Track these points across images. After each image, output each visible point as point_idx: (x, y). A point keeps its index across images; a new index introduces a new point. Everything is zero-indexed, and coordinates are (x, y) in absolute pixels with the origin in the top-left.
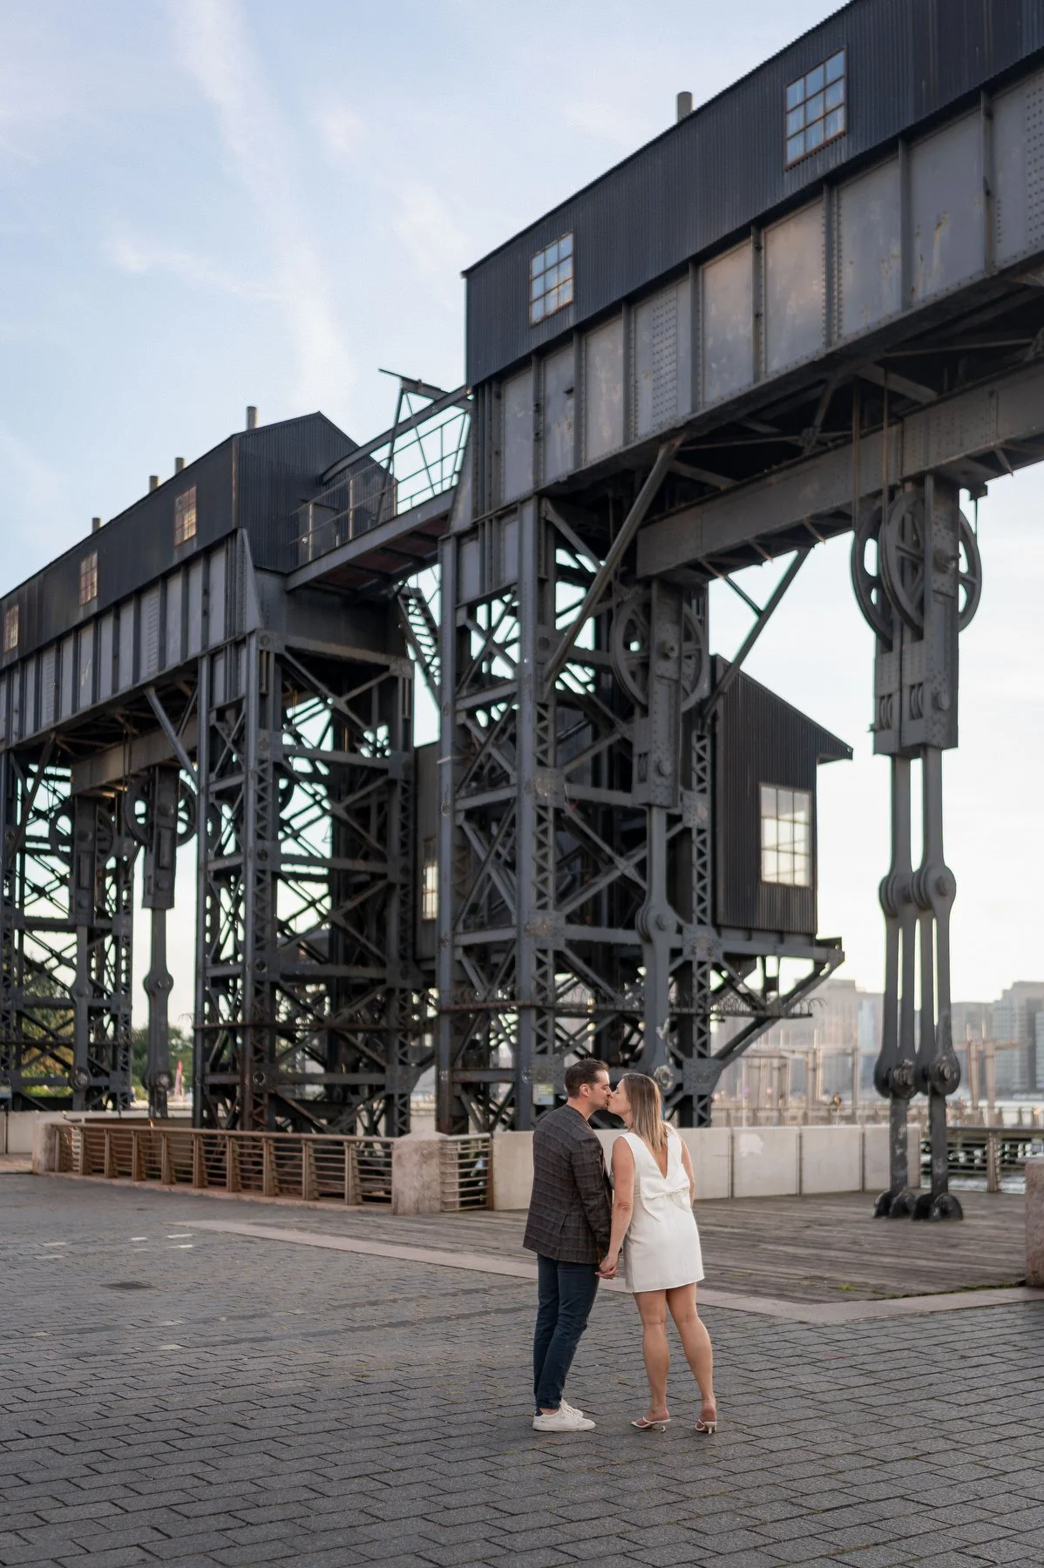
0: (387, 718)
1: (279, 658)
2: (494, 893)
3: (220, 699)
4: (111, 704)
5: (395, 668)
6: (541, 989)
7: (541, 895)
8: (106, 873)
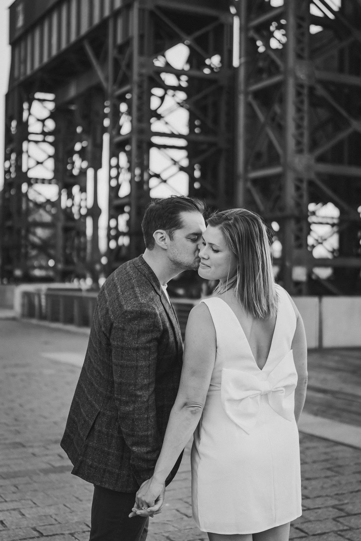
0: (218, 51)
1: (152, 13)
2: (271, 145)
3: (119, 40)
4: (67, 50)
5: (223, 18)
6: (298, 205)
7: (299, 143)
8: (74, 152)
